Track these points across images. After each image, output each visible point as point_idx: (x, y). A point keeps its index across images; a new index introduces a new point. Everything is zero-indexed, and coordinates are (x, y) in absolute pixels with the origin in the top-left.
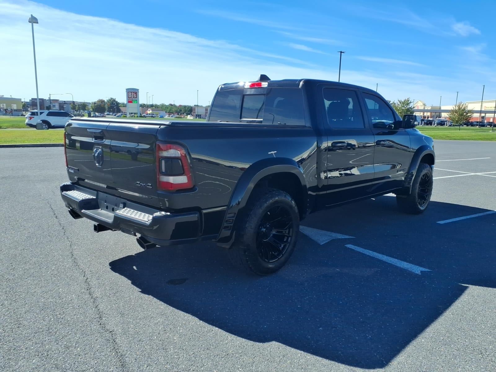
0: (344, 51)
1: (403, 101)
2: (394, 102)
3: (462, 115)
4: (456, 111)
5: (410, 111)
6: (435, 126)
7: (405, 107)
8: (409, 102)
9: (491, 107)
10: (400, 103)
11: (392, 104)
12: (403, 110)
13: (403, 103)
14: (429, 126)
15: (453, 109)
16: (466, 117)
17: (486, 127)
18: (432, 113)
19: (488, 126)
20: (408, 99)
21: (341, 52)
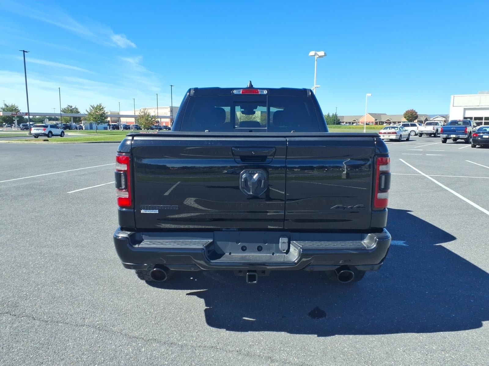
0: (27, 51)
1: (96, 107)
2: (75, 107)
3: (147, 120)
4: (142, 117)
5: (103, 116)
6: (122, 130)
7: (98, 112)
8: (101, 107)
9: (162, 113)
10: (93, 108)
11: (74, 109)
12: (97, 115)
13: (96, 108)
14: (116, 131)
15: (139, 115)
16: (152, 121)
17: (163, 130)
18: (112, 118)
19: (164, 129)
20: (100, 104)
21: (24, 51)
